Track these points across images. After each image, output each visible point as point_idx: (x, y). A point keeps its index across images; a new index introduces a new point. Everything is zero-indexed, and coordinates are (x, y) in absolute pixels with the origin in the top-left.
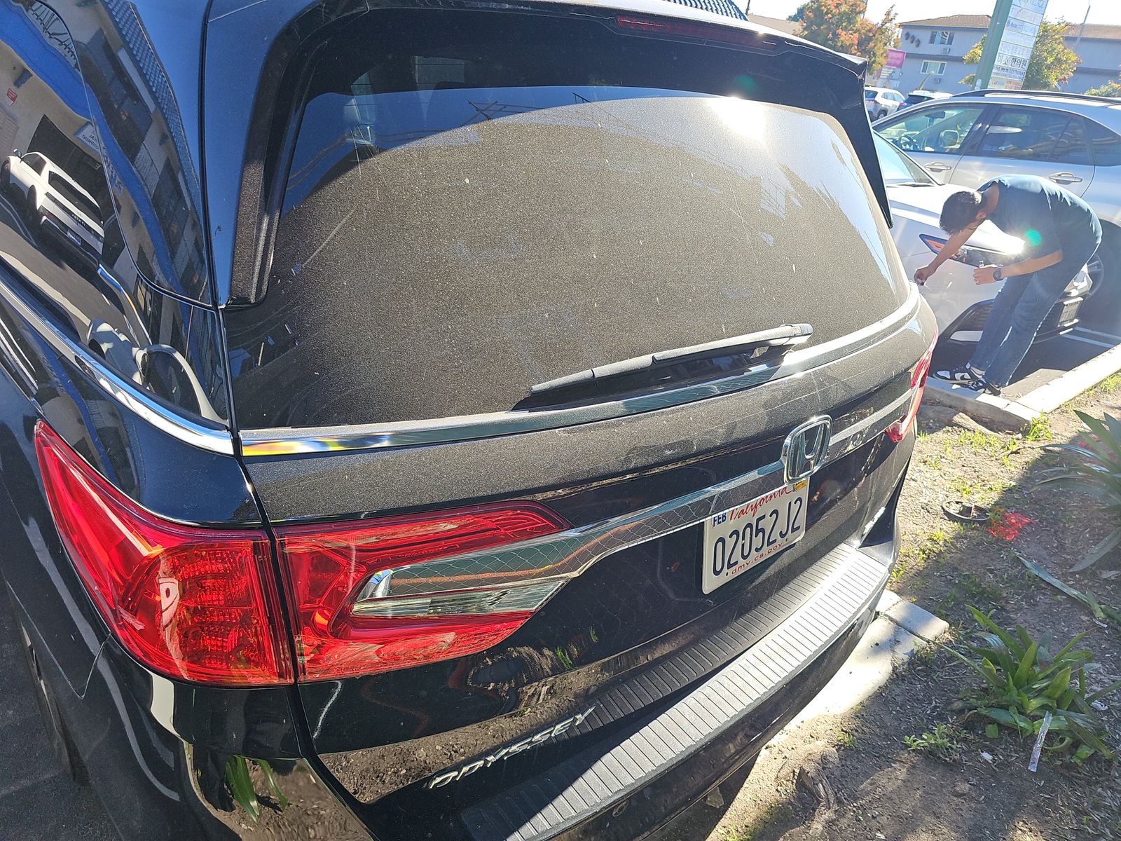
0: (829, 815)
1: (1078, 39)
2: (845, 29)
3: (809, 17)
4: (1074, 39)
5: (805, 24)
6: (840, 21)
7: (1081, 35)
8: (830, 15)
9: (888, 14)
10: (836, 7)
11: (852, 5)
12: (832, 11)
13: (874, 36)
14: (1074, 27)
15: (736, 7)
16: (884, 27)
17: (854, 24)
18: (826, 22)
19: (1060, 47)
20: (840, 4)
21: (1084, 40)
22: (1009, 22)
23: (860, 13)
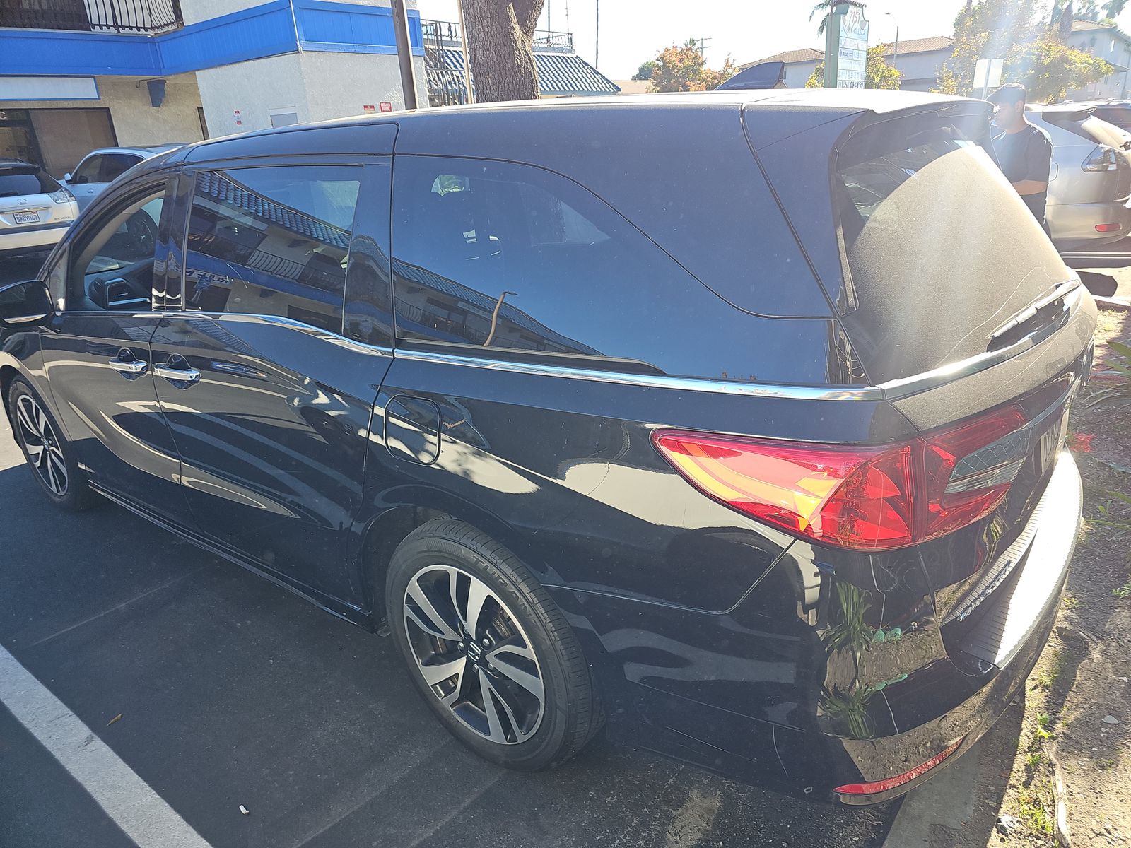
0: (1100, 647)
1: (895, 57)
2: (692, 80)
3: (658, 74)
4: (892, 56)
5: (655, 81)
6: (686, 72)
7: (896, 52)
8: (676, 70)
9: (727, 61)
10: (680, 62)
11: (694, 58)
12: (677, 66)
13: (719, 82)
14: (890, 46)
15: (602, 76)
16: (726, 73)
17: (699, 74)
18: (674, 77)
19: (883, 67)
20: (683, 59)
21: (899, 56)
22: (841, 52)
23: (702, 64)
